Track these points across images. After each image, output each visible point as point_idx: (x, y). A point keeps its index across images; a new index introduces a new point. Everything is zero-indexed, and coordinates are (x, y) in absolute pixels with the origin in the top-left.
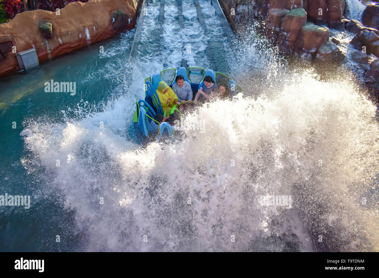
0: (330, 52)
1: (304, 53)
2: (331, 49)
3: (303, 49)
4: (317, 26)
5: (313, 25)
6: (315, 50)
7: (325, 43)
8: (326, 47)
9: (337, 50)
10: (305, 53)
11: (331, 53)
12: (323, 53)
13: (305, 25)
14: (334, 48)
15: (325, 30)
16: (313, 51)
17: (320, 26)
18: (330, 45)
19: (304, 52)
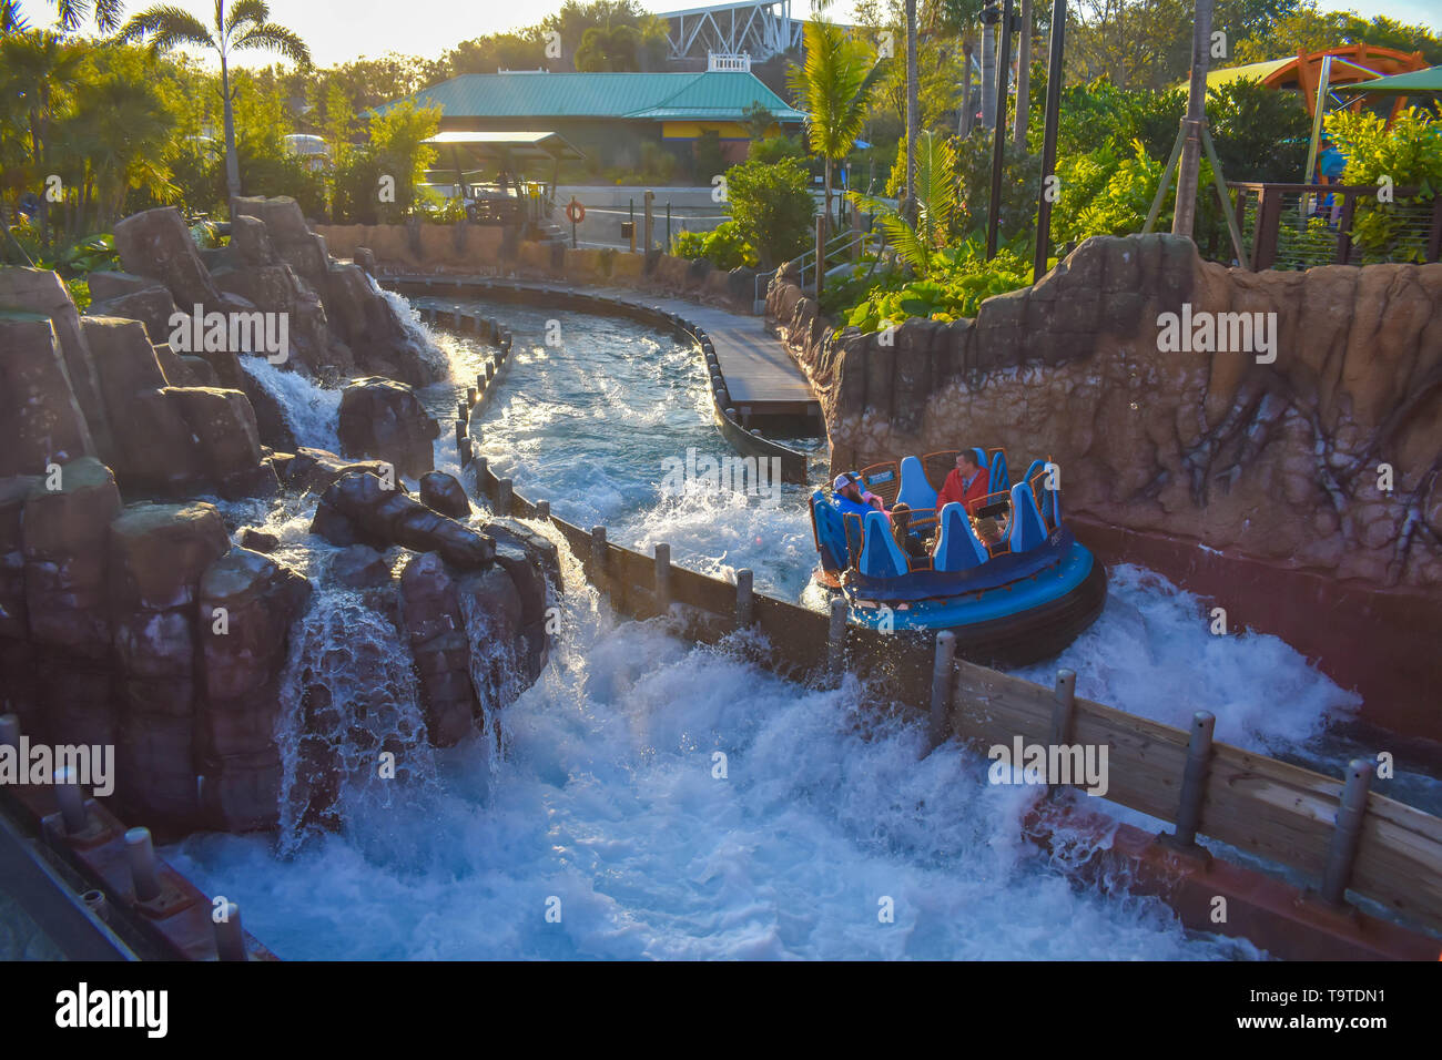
0: (246, 584)
1: (153, 618)
2: (246, 572)
3: (145, 603)
4: (166, 507)
5: (148, 508)
6: (190, 594)
7: (219, 559)
8: (226, 573)
9: (271, 569)
10: (158, 619)
11: (251, 586)
12: (223, 595)
13: (120, 515)
14: (256, 567)
15: (201, 514)
16: (183, 598)
17: (178, 506)
18: (239, 561)
19: (153, 613)
